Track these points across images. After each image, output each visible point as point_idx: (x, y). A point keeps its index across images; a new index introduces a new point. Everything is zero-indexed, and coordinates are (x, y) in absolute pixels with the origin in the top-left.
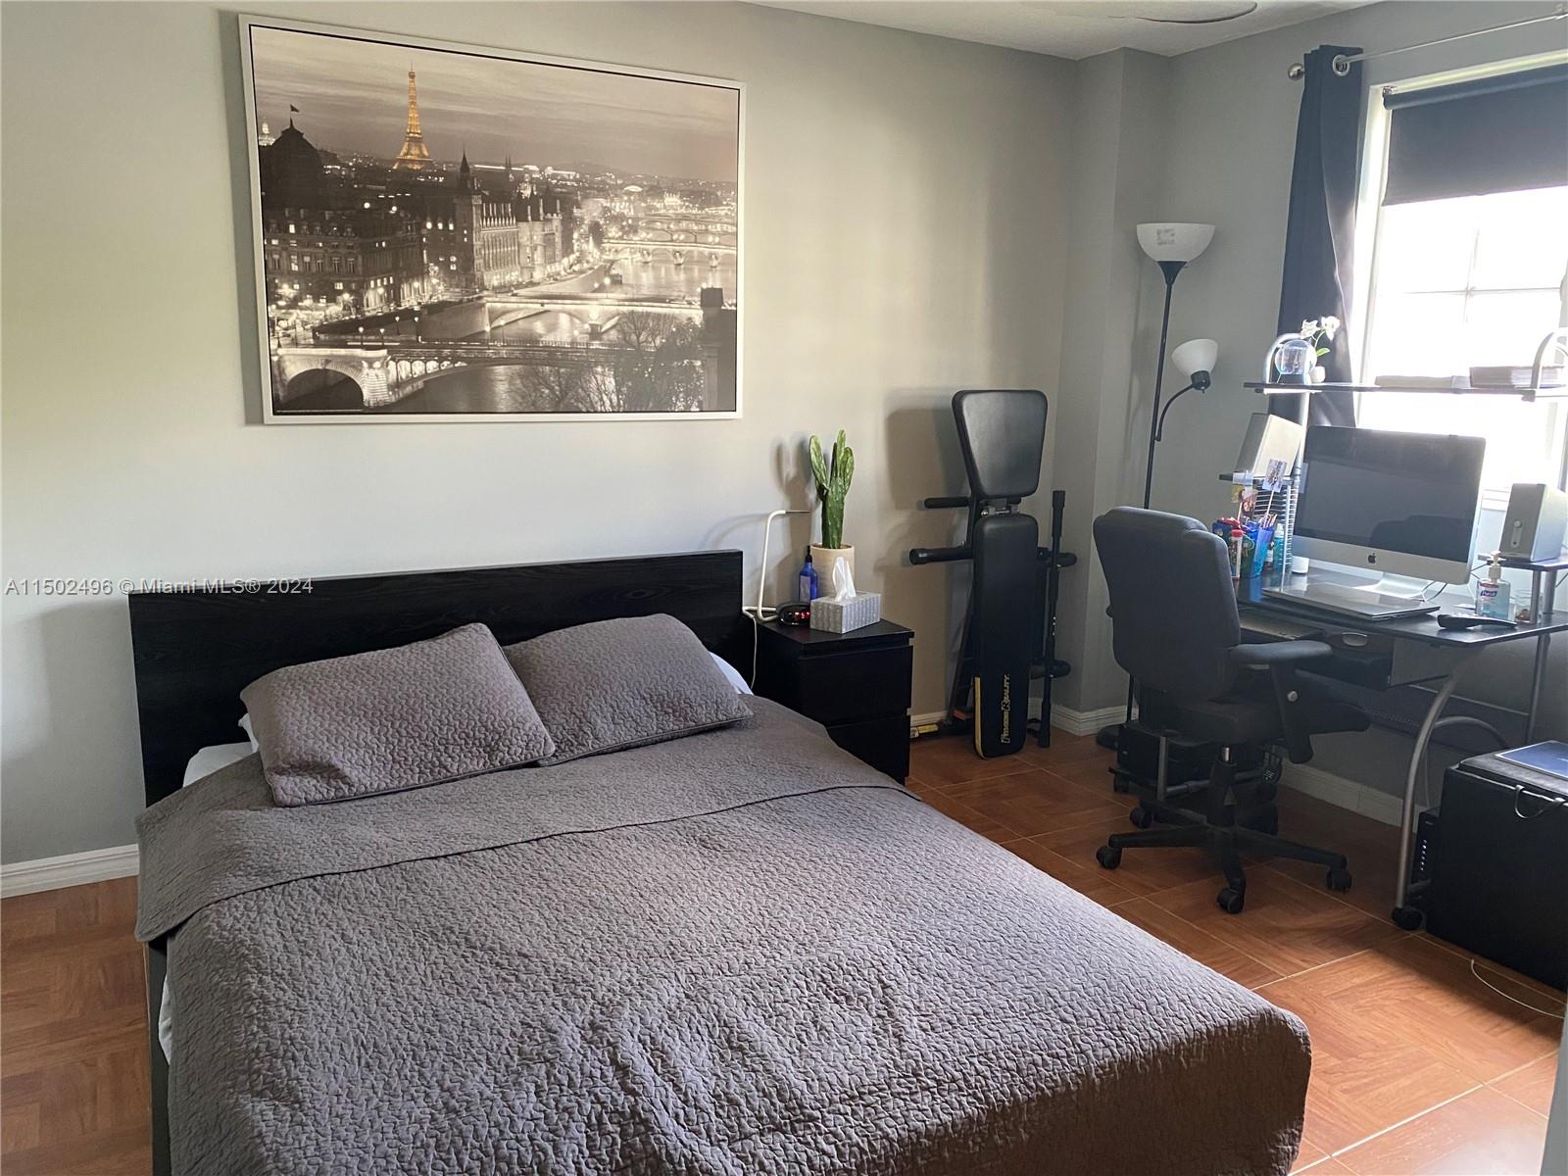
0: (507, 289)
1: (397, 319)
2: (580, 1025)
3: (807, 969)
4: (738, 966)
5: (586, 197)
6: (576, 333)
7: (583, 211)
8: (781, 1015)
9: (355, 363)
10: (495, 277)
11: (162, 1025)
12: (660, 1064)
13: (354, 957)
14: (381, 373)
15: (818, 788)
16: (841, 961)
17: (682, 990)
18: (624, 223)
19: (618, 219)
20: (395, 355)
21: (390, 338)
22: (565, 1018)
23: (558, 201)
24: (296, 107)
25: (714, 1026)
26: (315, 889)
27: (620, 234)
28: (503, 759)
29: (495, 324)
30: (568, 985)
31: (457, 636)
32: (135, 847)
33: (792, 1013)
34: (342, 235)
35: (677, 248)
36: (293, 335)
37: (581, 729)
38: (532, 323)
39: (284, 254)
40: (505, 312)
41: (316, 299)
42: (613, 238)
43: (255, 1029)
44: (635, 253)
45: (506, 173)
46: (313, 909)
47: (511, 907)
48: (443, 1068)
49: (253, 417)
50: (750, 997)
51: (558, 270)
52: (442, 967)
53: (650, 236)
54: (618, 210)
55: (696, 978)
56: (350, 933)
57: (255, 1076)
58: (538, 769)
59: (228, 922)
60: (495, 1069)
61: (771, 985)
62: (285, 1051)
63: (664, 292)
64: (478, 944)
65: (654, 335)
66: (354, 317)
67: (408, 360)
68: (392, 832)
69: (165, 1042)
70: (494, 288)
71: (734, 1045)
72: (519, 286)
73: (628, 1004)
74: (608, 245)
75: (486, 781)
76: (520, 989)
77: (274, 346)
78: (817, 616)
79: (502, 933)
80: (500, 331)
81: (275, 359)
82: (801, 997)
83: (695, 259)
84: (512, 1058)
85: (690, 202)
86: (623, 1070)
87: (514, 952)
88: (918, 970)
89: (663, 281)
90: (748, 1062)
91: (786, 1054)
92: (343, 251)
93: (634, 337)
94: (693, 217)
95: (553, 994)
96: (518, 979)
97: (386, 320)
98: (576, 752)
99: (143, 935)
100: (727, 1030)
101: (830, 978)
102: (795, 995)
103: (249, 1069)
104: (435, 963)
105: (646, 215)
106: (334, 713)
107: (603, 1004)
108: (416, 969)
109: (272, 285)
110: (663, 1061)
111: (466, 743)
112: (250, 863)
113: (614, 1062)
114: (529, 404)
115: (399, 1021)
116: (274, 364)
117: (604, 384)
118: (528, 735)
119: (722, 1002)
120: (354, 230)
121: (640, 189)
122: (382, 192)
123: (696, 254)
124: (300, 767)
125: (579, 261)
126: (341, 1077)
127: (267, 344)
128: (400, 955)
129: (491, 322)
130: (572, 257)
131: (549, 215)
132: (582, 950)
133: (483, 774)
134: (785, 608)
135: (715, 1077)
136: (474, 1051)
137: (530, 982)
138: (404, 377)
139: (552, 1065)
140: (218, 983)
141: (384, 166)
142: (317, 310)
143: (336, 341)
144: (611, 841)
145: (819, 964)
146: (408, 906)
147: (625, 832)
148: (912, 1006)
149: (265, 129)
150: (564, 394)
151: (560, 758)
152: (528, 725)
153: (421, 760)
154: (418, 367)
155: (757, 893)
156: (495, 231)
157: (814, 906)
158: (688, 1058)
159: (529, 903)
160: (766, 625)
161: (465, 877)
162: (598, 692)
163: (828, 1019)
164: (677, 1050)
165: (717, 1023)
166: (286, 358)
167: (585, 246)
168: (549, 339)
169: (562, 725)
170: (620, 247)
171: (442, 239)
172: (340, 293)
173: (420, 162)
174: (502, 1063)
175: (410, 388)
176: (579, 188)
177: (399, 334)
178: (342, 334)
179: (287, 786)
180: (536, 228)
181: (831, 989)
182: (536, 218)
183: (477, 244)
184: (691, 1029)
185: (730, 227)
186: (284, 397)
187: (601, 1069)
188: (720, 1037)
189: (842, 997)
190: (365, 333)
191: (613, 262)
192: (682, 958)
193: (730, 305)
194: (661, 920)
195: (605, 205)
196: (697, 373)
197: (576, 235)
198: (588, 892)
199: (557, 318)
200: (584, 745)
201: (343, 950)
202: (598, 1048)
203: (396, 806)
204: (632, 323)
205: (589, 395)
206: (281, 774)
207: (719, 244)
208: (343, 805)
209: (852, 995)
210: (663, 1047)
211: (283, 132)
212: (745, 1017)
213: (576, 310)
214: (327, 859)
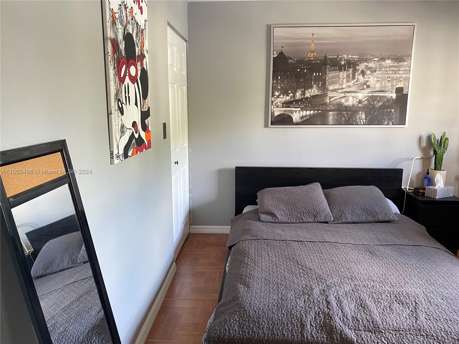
0: (335, 91)
1: (304, 100)
2: (320, 289)
3: (392, 292)
4: (370, 287)
5: (360, 63)
6: (354, 102)
7: (360, 67)
8: (379, 302)
9: (292, 112)
10: (331, 87)
11: (227, 265)
12: (339, 304)
13: (270, 260)
14: (298, 114)
15: (414, 245)
16: (403, 293)
17: (351, 288)
18: (372, 70)
19: (370, 68)
20: (302, 109)
21: (302, 105)
22: (317, 286)
23: (352, 65)
24: (283, 46)
25: (358, 299)
26: (264, 242)
27: (370, 73)
28: (318, 219)
29: (331, 100)
30: (320, 279)
31: (311, 185)
32: (230, 227)
33: (383, 303)
34: (291, 78)
35: (389, 76)
36: (277, 105)
37: (341, 215)
38: (341, 99)
39: (277, 84)
40: (333, 97)
41: (284, 96)
42: (368, 74)
43: (244, 270)
44: (375, 78)
45: (337, 58)
46: (263, 247)
47: (311, 257)
48: (283, 290)
49: (266, 126)
50: (371, 295)
51: (350, 84)
52: (289, 267)
53: (380, 73)
54: (370, 66)
55: (356, 286)
56: (270, 254)
57: (242, 280)
58: (327, 224)
59: (244, 245)
60: (295, 293)
61: (378, 293)
62: (249, 276)
63: (383, 89)
64: (300, 264)
65: (379, 102)
66: (293, 100)
67: (306, 111)
68: (286, 233)
69: (227, 269)
70: (331, 90)
71: (362, 306)
72: (338, 89)
73: (335, 287)
74: (366, 76)
75: (313, 225)
76: (307, 277)
77: (272, 108)
78: (427, 192)
79: (307, 263)
80: (331, 102)
81: (272, 111)
82: (387, 299)
83: (395, 79)
84: (300, 292)
85: (394, 62)
86: (328, 303)
87: (308, 268)
88: (430, 302)
89: (383, 86)
90: (365, 311)
91: (378, 313)
92: (291, 82)
93: (372, 103)
94: (395, 66)
95: (315, 280)
96: (307, 274)
97: (301, 100)
98: (339, 221)
99: (228, 245)
100: (361, 302)
101: (398, 296)
102: (385, 298)
103: (241, 278)
104: (288, 266)
105: (379, 67)
106: (276, 201)
107: (328, 286)
108: (283, 266)
109: (273, 92)
110: (340, 304)
111: (309, 214)
112: (251, 233)
113: (326, 300)
114: (338, 123)
115: (276, 277)
116: (272, 112)
117: (362, 117)
118: (326, 214)
119: (362, 294)
120: (295, 77)
121: (378, 59)
122: (302, 66)
123: (395, 77)
124: (267, 213)
125: (357, 81)
126: (259, 285)
127: (271, 107)
128: (280, 262)
129: (329, 100)
130: (355, 80)
131: (349, 69)
132: (326, 272)
133: (312, 223)
134: (416, 188)
135: (354, 312)
136: (291, 288)
137: (310, 276)
138: (304, 115)
139: (310, 296)
140: (239, 258)
141: (304, 59)
142: (284, 98)
143: (288, 106)
144: (343, 247)
145: (396, 292)
146: (285, 251)
147: (348, 245)
148: (424, 311)
149: (275, 53)
150: (349, 119)
151: (334, 222)
152: (326, 212)
153: (297, 216)
154: (308, 113)
155: (383, 269)
156: (332, 75)
157: (400, 277)
158: (348, 306)
159: (316, 257)
160: (409, 193)
161: (301, 247)
162: (348, 206)
163: (394, 307)
164: (345, 302)
165: (359, 299)
166: (275, 111)
167: (359, 77)
168: (346, 104)
169: (336, 213)
170: (370, 77)
171: (318, 78)
172: (290, 93)
173: (313, 57)
174: (298, 292)
175: (305, 118)
176: (358, 61)
177: (304, 104)
178: (289, 104)
179: (263, 217)
180: (344, 73)
181: (398, 300)
182: (345, 70)
183: (327, 78)
184: (351, 298)
185: (408, 68)
186: (274, 121)
187: (322, 301)
188: (359, 303)
189: (401, 303)
190: (295, 104)
191: (367, 81)
192: (354, 280)
193: (406, 92)
194: (351, 269)
195: (366, 65)
196: (392, 113)
197: (356, 74)
198: (333, 258)
199: (349, 98)
200: (342, 220)
201: (267, 258)
202: (323, 296)
203: (288, 227)
204: (372, 99)
205: (357, 120)
206: (262, 214)
207: (403, 73)
208: (276, 224)
209: (404, 303)
210: (341, 300)
211: (279, 53)
212: (368, 300)
213: (354, 96)
214: (269, 236)
